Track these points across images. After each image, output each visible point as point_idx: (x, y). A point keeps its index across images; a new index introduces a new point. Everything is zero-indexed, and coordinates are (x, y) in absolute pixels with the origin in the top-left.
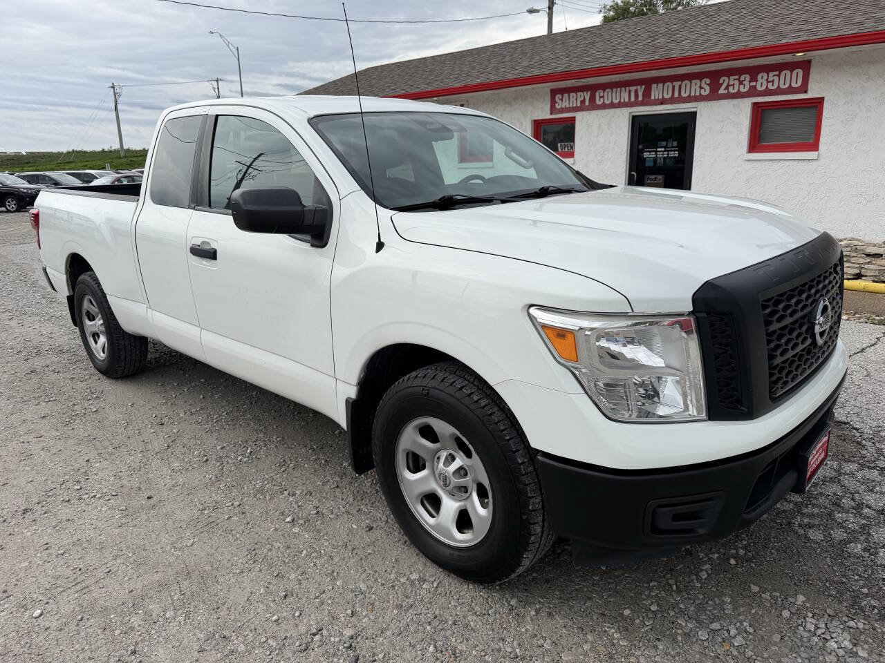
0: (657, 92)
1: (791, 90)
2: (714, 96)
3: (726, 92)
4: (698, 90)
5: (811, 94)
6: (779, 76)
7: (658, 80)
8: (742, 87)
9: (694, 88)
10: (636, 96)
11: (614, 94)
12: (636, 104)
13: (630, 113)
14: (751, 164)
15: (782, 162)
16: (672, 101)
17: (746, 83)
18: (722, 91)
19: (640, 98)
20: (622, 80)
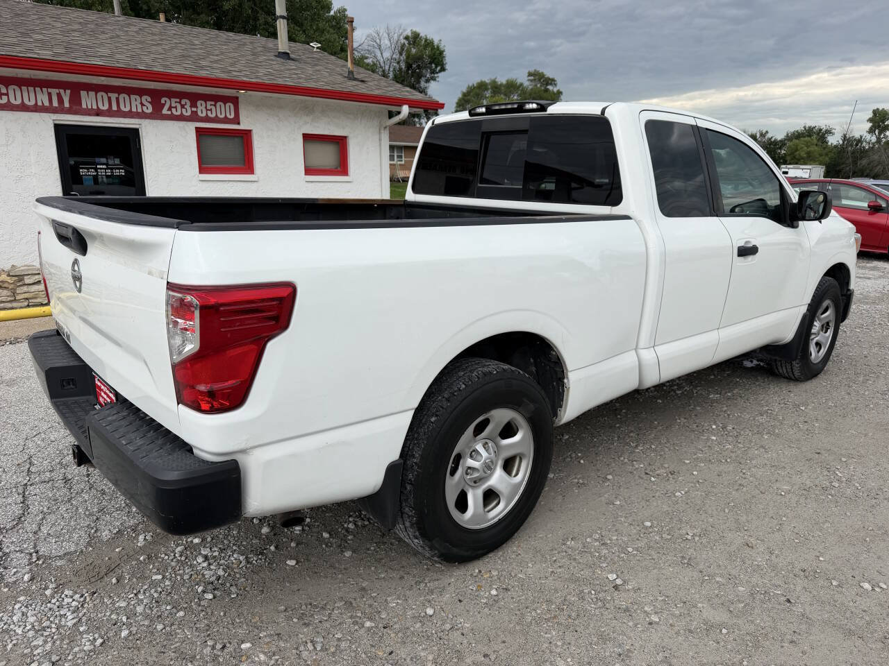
0: (88, 100)
1: (226, 120)
2: (157, 115)
3: (169, 113)
4: (139, 106)
5: (242, 127)
6: (215, 105)
7: (89, 87)
8: (184, 110)
9: (135, 104)
10: (61, 100)
11: (25, 95)
12: (60, 110)
13: (54, 120)
14: (205, 184)
15: (231, 183)
16: (109, 113)
17: (188, 106)
18: (165, 111)
19: (67, 105)
20: (33, 77)
